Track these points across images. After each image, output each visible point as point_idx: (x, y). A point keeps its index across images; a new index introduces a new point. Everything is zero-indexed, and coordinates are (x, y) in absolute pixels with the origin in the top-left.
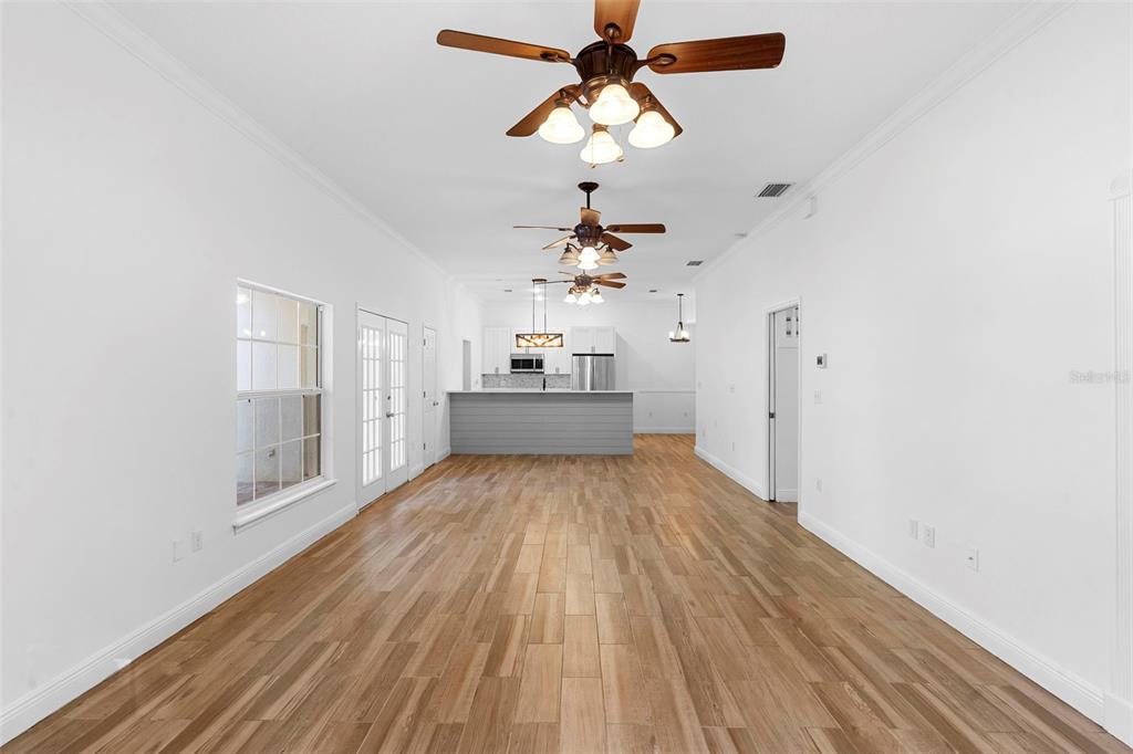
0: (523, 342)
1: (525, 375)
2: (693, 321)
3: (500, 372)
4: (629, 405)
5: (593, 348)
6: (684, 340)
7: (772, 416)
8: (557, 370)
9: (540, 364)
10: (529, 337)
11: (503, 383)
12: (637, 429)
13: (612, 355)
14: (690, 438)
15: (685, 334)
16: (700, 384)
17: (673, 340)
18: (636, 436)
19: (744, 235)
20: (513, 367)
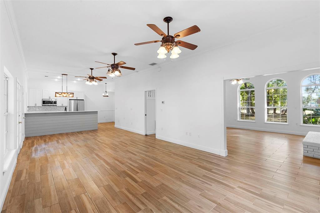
0: (58, 95)
1: (48, 107)
2: (110, 91)
3: (37, 106)
4: (97, 115)
5: (77, 98)
6: (107, 96)
7: (146, 115)
8: (62, 104)
9: (55, 103)
10: (60, 93)
11: (38, 109)
12: (99, 122)
13: (83, 100)
14: (113, 123)
15: (107, 95)
16: (116, 109)
17: (103, 96)
18: (98, 123)
19: (138, 72)
20: (43, 104)
